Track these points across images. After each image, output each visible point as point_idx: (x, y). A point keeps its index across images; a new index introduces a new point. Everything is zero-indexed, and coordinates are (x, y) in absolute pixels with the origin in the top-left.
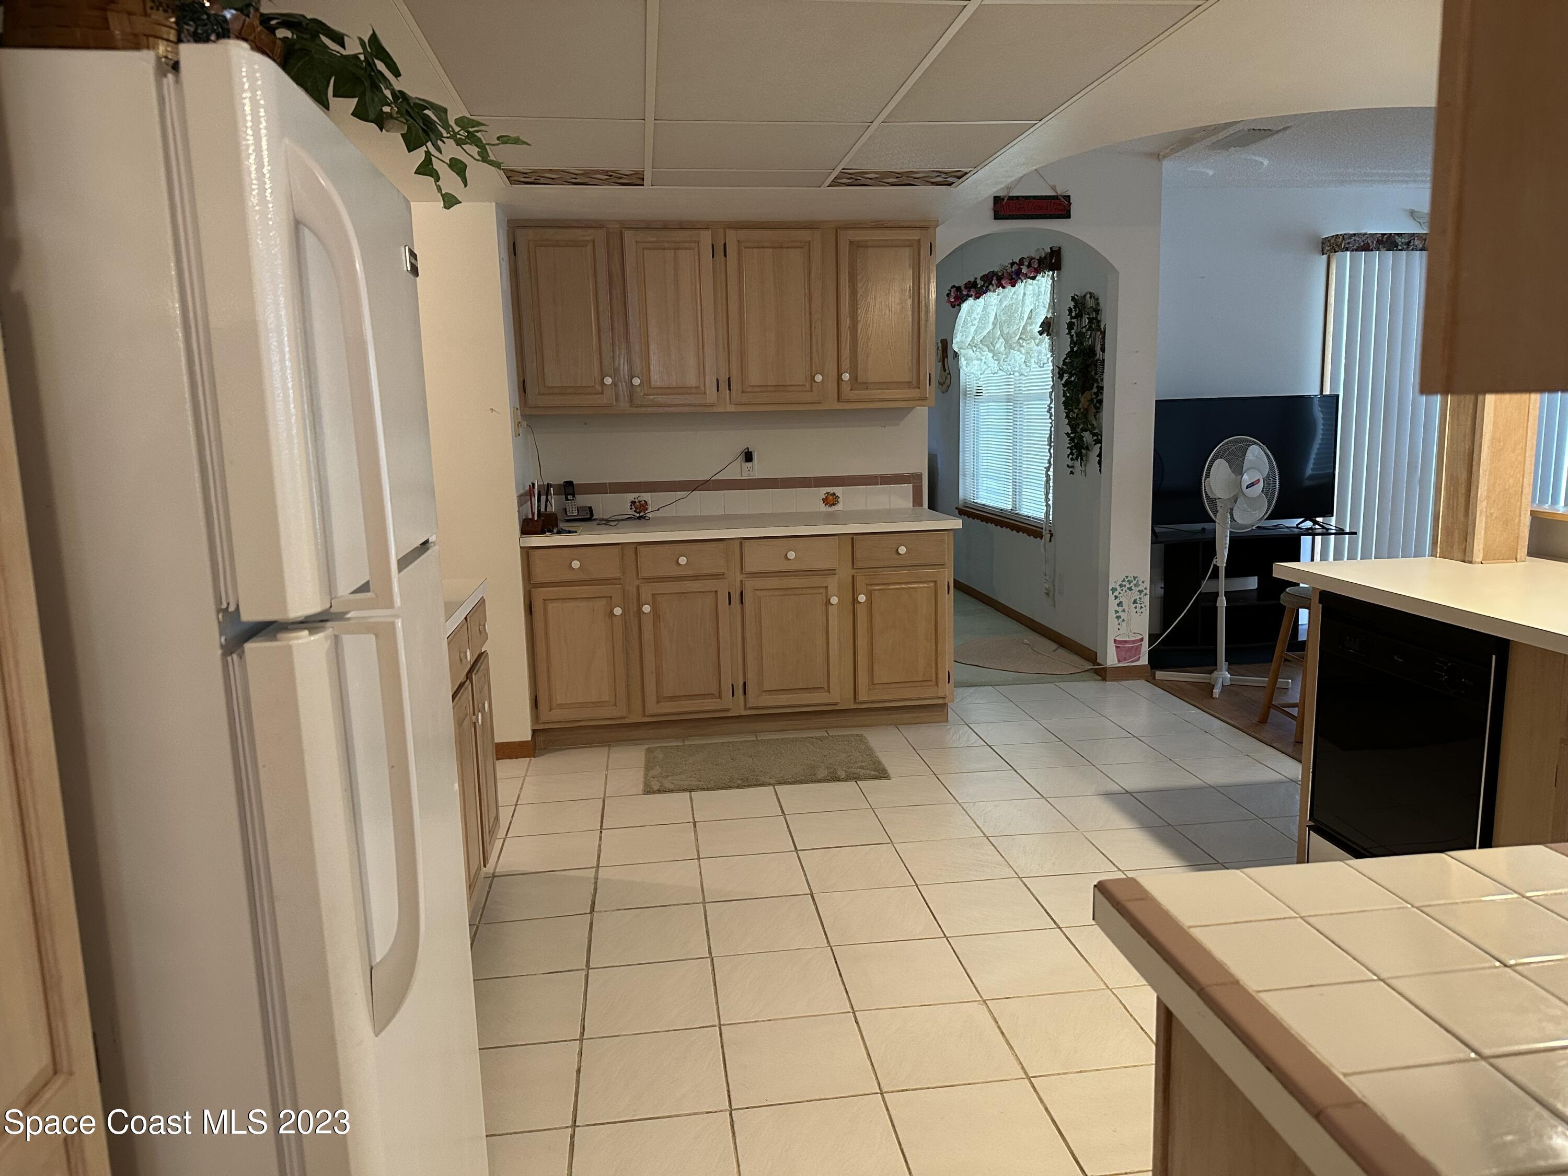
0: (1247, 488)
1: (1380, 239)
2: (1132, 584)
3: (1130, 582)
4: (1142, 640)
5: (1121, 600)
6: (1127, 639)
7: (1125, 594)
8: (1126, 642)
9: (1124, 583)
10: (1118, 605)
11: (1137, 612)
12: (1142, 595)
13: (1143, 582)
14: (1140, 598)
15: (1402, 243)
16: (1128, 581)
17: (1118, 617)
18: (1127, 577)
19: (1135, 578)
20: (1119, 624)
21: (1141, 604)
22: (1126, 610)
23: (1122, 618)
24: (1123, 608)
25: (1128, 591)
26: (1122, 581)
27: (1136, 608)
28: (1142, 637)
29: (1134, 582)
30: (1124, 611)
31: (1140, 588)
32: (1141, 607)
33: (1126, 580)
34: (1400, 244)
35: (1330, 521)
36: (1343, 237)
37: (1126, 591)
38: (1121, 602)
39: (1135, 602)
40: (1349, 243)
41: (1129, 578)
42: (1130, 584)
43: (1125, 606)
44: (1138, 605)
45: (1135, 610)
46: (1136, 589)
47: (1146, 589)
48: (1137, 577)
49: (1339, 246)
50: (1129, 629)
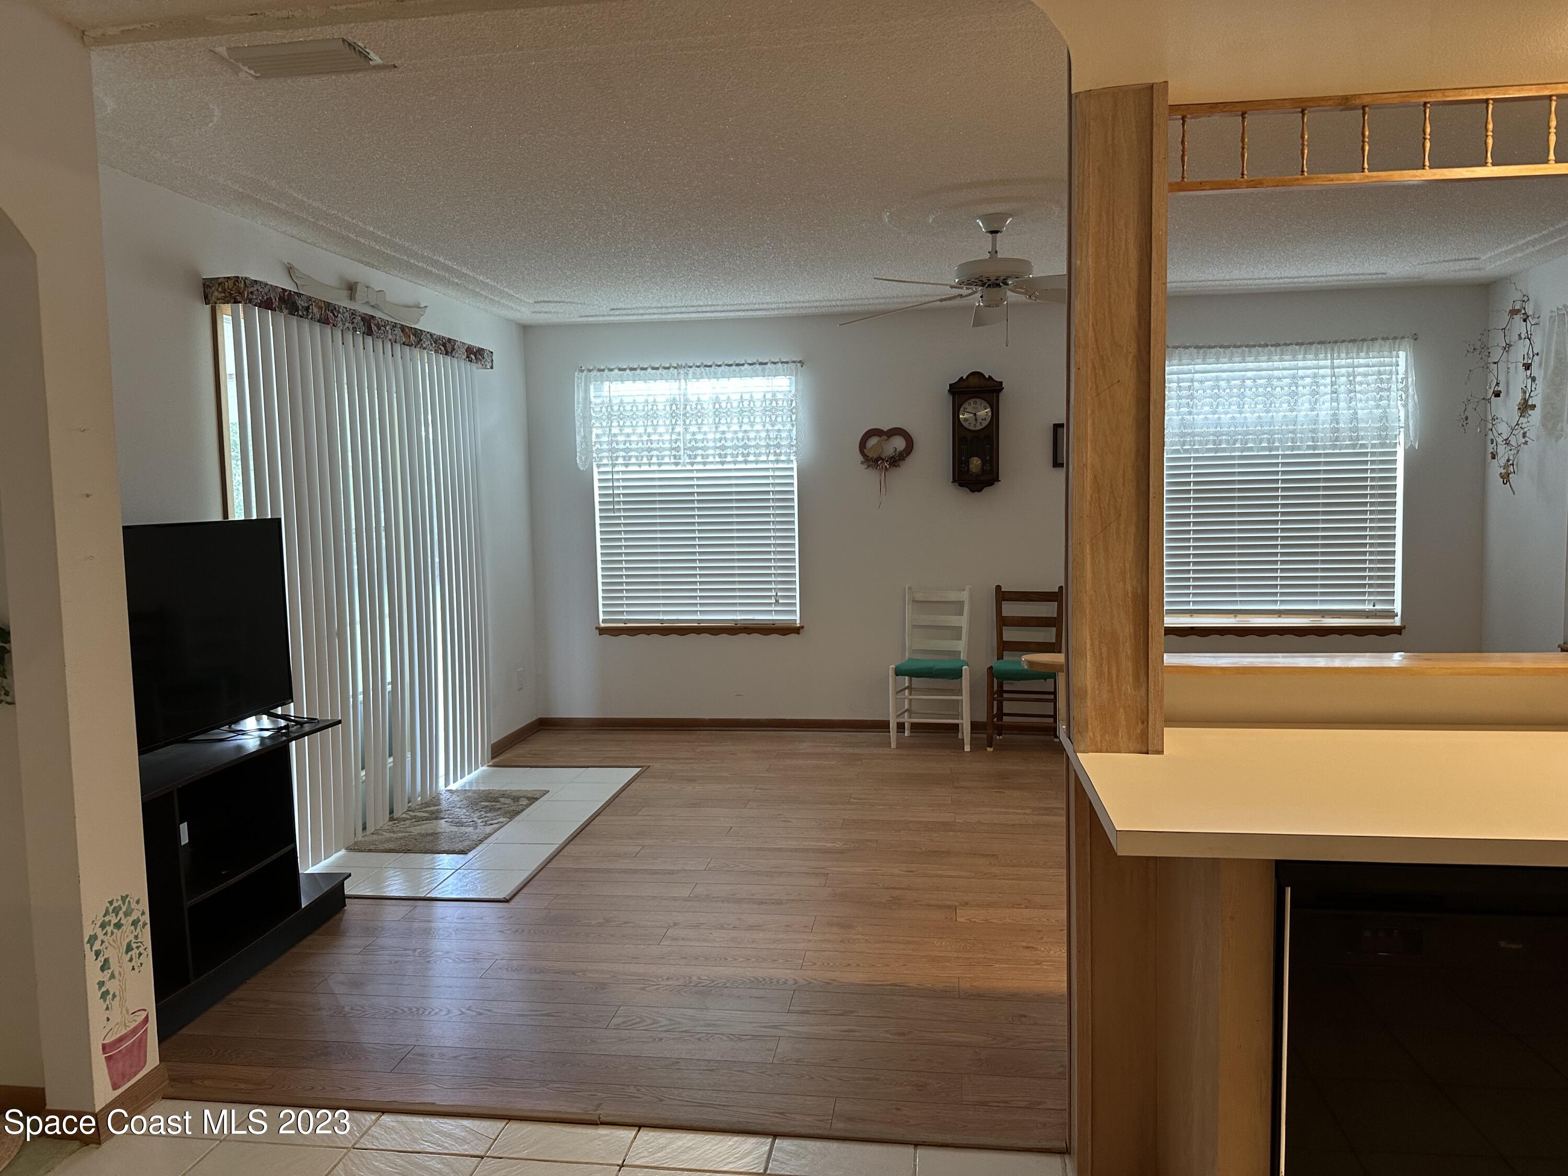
1: (282, 295)
2: (121, 914)
3: (116, 911)
4: (146, 1019)
5: (106, 956)
6: (124, 1032)
7: (111, 940)
8: (121, 1040)
9: (107, 919)
10: (103, 969)
11: (133, 969)
12: (138, 930)
13: (138, 902)
14: (136, 937)
15: (302, 307)
17: (105, 995)
18: (111, 903)
19: (124, 899)
20: (107, 1009)
21: (138, 947)
22: (116, 973)
23: (112, 993)
24: (110, 971)
25: (115, 931)
26: (104, 916)
27: (131, 960)
28: (144, 1015)
29: (124, 909)
30: (112, 976)
31: (134, 916)
32: (140, 954)
33: (111, 909)
34: (300, 308)
35: (289, 710)
36: (245, 282)
37: (112, 933)
38: (106, 960)
39: (129, 948)
40: (252, 293)
41: (115, 904)
42: (117, 916)
43: (113, 963)
44: (135, 953)
45: (131, 964)
46: (127, 922)
47: (143, 913)
48: (127, 896)
49: (241, 294)
50: (123, 1011)
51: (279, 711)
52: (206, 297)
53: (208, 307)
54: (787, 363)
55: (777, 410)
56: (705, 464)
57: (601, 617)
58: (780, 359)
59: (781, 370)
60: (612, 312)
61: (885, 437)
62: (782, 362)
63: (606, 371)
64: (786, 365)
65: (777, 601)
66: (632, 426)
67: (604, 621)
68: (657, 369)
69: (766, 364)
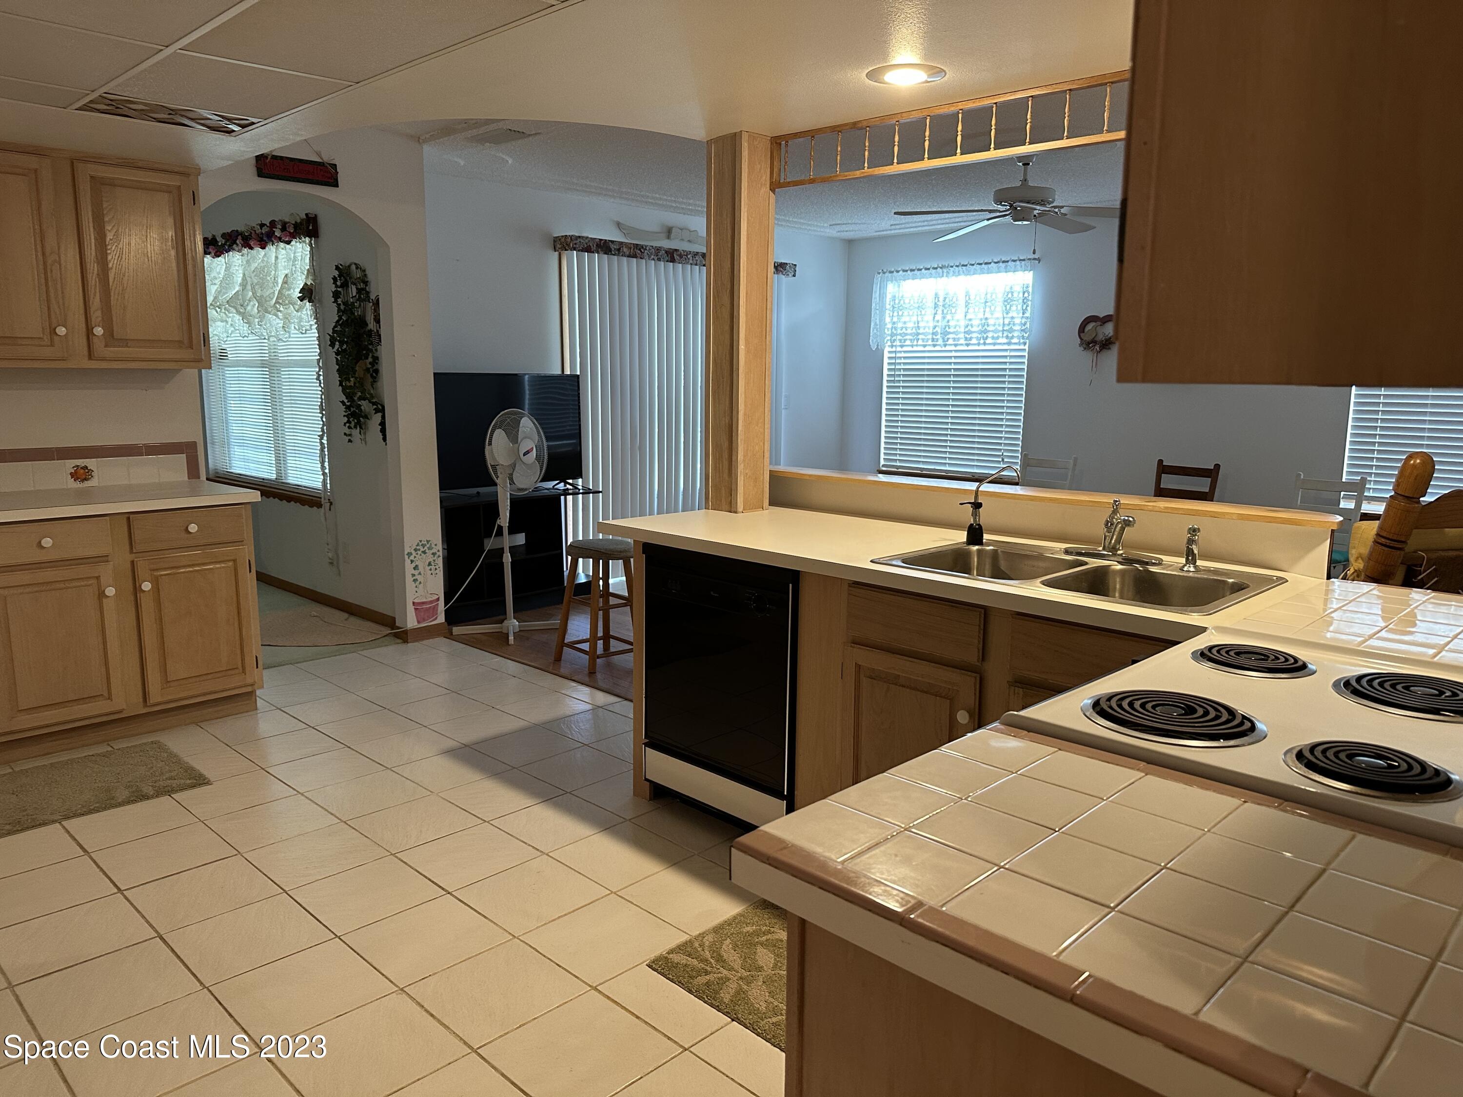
0: (524, 455)
1: (599, 243)
2: (426, 548)
3: (423, 545)
4: (438, 599)
5: (417, 564)
6: (424, 600)
7: (420, 557)
8: (423, 603)
9: (418, 548)
10: (414, 569)
11: (432, 574)
12: (435, 558)
13: (436, 545)
14: (434, 561)
15: (615, 249)
16: (422, 545)
17: (415, 581)
18: (421, 541)
19: (428, 541)
20: (416, 587)
21: (435, 566)
22: (422, 573)
23: (419, 581)
24: (419, 571)
25: (423, 554)
26: (417, 546)
27: (431, 570)
28: (437, 597)
29: (428, 546)
30: (420, 574)
31: (434, 551)
32: (436, 569)
33: (420, 544)
34: (613, 249)
36: (571, 238)
37: (421, 555)
38: (417, 566)
39: (430, 564)
40: (576, 244)
41: (423, 542)
42: (424, 548)
43: (421, 568)
44: (433, 567)
45: (430, 572)
46: (429, 552)
47: (438, 551)
48: (430, 541)
49: (568, 245)
50: (425, 591)
51: (570, 481)
52: (555, 248)
53: (557, 253)
54: (1024, 260)
55: (1012, 301)
56: (956, 345)
57: (882, 462)
58: (1018, 257)
59: (1019, 267)
60: (893, 227)
61: (1099, 323)
62: (1020, 260)
63: (895, 272)
64: (1023, 262)
65: (1003, 460)
66: (909, 315)
67: (883, 466)
68: (929, 269)
69: (1008, 261)
